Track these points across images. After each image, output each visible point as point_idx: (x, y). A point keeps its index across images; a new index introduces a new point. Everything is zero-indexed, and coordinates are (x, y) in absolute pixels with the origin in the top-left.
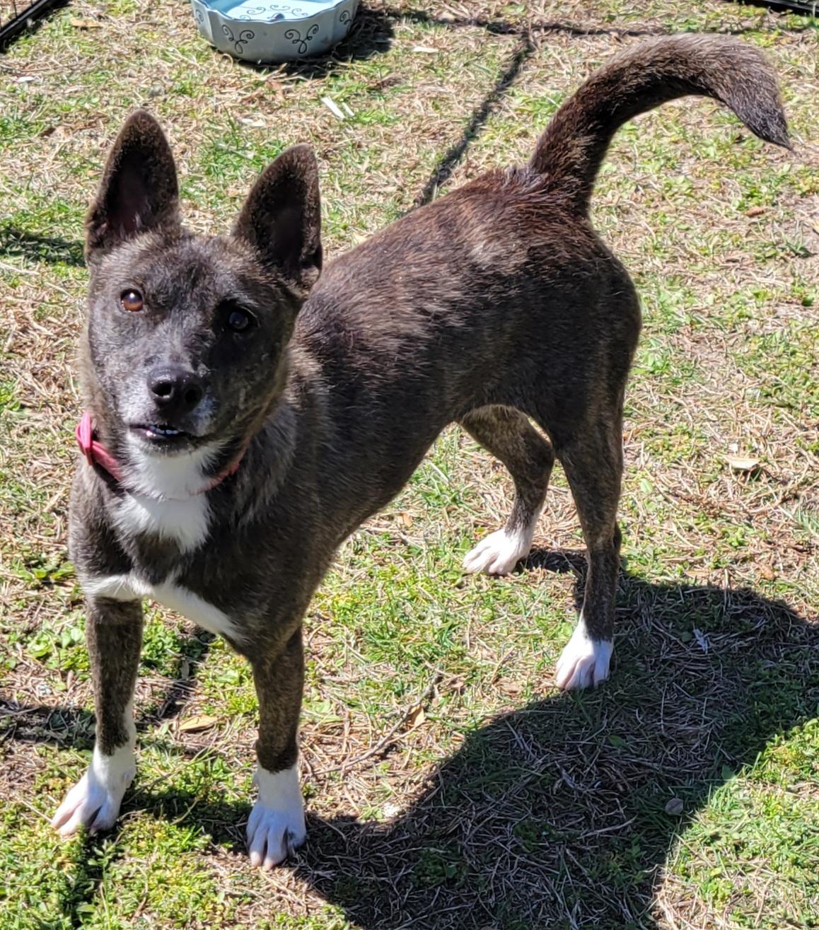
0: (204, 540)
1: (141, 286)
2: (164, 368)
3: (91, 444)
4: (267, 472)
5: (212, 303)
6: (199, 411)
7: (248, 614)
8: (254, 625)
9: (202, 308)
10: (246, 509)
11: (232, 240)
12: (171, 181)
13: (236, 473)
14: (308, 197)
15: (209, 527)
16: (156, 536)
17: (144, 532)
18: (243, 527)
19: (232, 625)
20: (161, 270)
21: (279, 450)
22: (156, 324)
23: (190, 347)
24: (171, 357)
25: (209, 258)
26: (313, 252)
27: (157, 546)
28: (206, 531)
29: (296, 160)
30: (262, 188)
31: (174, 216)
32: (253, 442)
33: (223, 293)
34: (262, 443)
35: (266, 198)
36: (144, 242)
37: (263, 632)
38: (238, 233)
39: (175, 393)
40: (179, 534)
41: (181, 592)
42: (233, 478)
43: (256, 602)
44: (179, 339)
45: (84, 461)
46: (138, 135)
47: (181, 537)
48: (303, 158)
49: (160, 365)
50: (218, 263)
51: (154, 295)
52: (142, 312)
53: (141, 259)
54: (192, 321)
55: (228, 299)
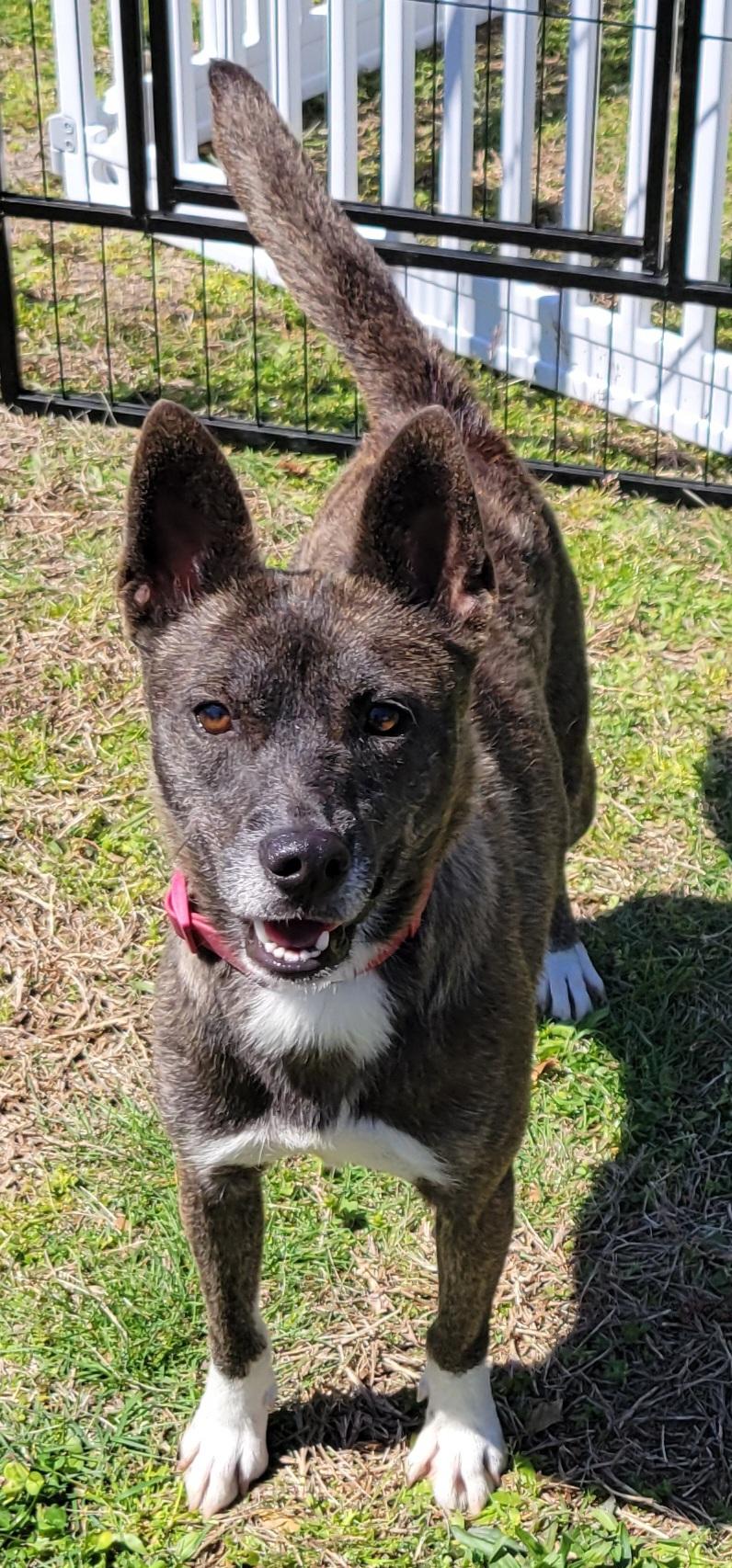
0: (388, 1042)
1: (224, 691)
2: (282, 831)
3: (190, 918)
4: (458, 932)
5: (339, 702)
6: (347, 891)
7: (461, 1143)
8: (468, 1159)
9: (324, 712)
10: (434, 988)
11: (349, 583)
12: (234, 506)
13: (417, 935)
14: (454, 489)
15: (391, 1021)
16: (313, 1051)
17: (294, 1048)
18: (435, 1016)
19: (437, 1164)
20: (249, 659)
21: (471, 899)
22: (255, 750)
23: (317, 784)
24: (289, 810)
25: (320, 619)
26: (479, 570)
27: (317, 1064)
28: (391, 1030)
29: (425, 435)
30: (381, 489)
31: (251, 560)
32: (436, 887)
33: (353, 685)
34: (449, 886)
35: (392, 503)
36: (213, 609)
37: (479, 1170)
38: (356, 571)
39: (308, 867)
40: (349, 1040)
41: (364, 1125)
42: (414, 941)
43: (472, 1126)
44: (296, 773)
45: (183, 946)
46: (165, 442)
47: (352, 1046)
48: (436, 430)
49: (276, 827)
50: (335, 629)
51: (245, 703)
52: (231, 733)
53: (214, 643)
54: (310, 736)
55: (362, 691)
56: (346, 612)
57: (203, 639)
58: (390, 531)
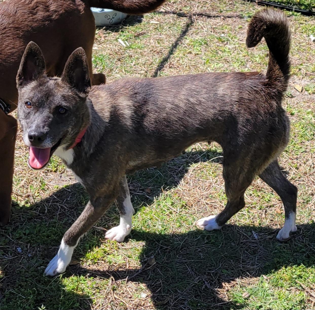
1: (31, 100)
2: (32, 130)
6: (45, 143)
11: (61, 82)
12: (43, 64)
14: (84, 64)
15: (73, 158)
20: (37, 95)
22: (35, 113)
23: (43, 122)
24: (35, 126)
25: (53, 89)
29: (78, 53)
30: (69, 64)
36: (33, 84)
38: (62, 80)
44: (41, 119)
46: (32, 50)
50: (56, 91)
51: (35, 103)
52: (31, 109)
53: (32, 90)
54: (46, 112)
55: (58, 105)
56: (59, 88)
57: (30, 90)
58: (71, 72)
